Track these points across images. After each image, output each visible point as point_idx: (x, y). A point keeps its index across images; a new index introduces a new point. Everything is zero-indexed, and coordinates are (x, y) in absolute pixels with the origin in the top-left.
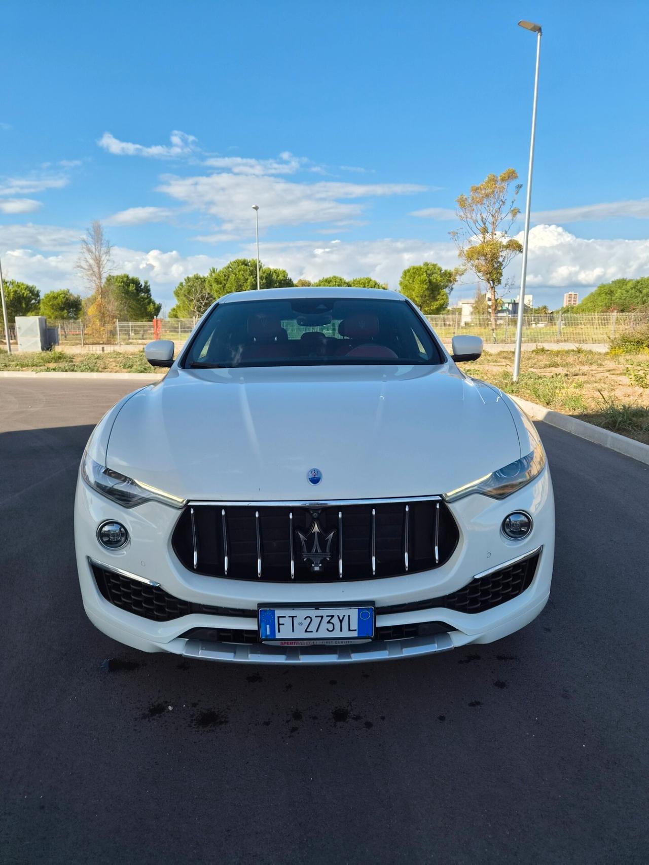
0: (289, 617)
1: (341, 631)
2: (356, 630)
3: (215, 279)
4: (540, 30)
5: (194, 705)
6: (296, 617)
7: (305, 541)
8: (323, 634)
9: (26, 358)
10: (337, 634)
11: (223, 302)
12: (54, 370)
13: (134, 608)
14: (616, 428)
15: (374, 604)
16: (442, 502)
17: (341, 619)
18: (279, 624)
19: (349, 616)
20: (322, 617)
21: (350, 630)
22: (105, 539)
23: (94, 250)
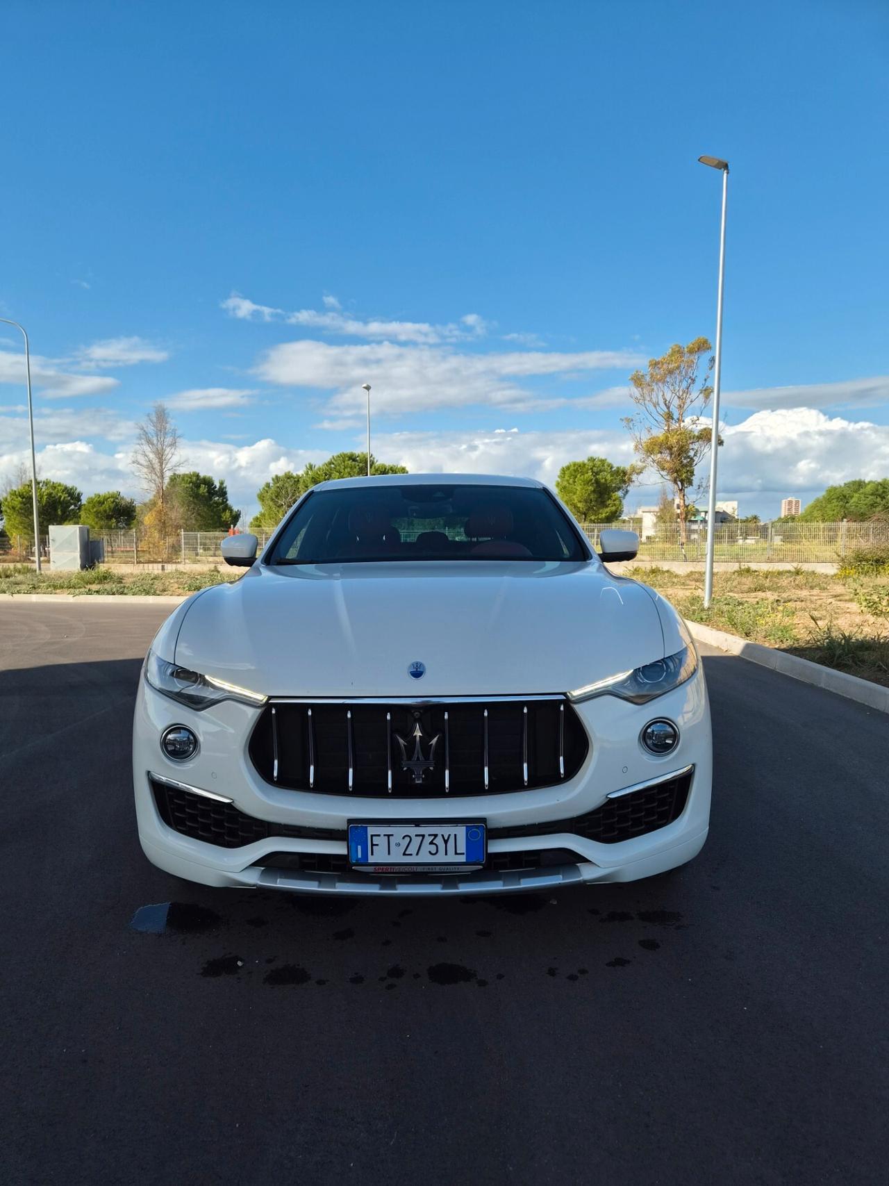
0: (385, 835)
1: (446, 854)
2: (463, 854)
3: (313, 478)
4: (726, 166)
5: (269, 961)
6: (392, 835)
7: (404, 745)
8: (425, 857)
9: (61, 578)
10: (440, 858)
11: (319, 490)
12: (98, 592)
13: (200, 833)
14: (835, 662)
15: (486, 822)
16: (567, 702)
17: (446, 839)
18: (372, 845)
19: (455, 835)
20: (423, 836)
21: (456, 853)
22: (171, 748)
23: (155, 442)
